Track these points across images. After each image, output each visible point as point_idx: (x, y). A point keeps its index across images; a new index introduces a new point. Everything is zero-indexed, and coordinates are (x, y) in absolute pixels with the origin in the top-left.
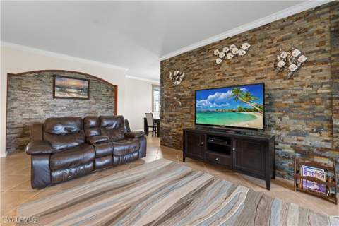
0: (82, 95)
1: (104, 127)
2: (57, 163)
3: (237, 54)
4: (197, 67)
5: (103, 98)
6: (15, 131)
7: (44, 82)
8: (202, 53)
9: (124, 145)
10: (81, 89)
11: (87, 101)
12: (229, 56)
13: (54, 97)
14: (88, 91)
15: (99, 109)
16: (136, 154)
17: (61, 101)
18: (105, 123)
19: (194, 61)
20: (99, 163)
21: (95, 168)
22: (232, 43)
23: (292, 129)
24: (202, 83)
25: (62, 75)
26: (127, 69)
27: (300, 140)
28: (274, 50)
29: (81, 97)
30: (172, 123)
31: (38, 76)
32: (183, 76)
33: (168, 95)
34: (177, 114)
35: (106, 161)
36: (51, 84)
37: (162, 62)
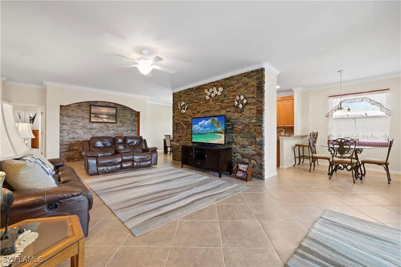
0: (111, 120)
1: (128, 144)
2: (101, 162)
3: (217, 94)
4: (195, 101)
5: (128, 122)
6: (64, 147)
7: (83, 110)
8: (199, 90)
9: (141, 155)
10: (110, 115)
11: (115, 124)
12: (213, 95)
13: (90, 122)
14: (115, 116)
15: (125, 131)
16: (149, 162)
17: (95, 125)
18: (129, 141)
19: (194, 95)
20: (124, 165)
21: (122, 168)
22: (215, 86)
23: (241, 144)
24: (198, 112)
25: (96, 104)
26: (148, 97)
27: (244, 151)
28: (234, 94)
29: (110, 121)
30: (180, 142)
31: (79, 106)
32: (186, 106)
33: (178, 120)
34: (184, 135)
35: (129, 164)
36: (88, 112)
37: (174, 94)
